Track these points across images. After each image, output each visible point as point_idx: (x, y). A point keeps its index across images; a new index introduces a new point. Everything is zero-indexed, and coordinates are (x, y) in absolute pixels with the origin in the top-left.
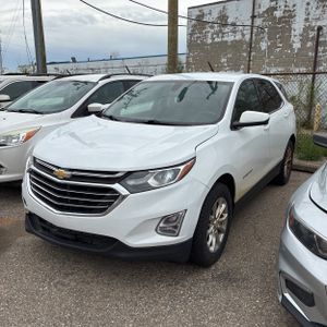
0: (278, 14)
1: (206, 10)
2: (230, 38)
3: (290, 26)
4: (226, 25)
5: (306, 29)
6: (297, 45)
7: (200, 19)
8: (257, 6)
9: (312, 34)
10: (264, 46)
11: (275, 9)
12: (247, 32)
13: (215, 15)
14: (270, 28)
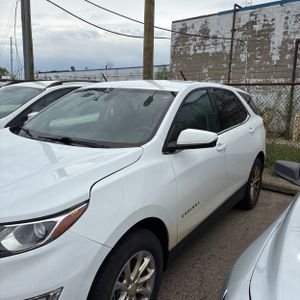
0: (257, 27)
1: (189, 24)
2: (211, 50)
3: (269, 39)
4: (207, 38)
5: (285, 42)
6: (276, 58)
7: (183, 32)
8: (237, 20)
9: (291, 47)
10: (243, 57)
11: (254, 23)
12: (227, 45)
13: (198, 28)
14: (250, 41)
